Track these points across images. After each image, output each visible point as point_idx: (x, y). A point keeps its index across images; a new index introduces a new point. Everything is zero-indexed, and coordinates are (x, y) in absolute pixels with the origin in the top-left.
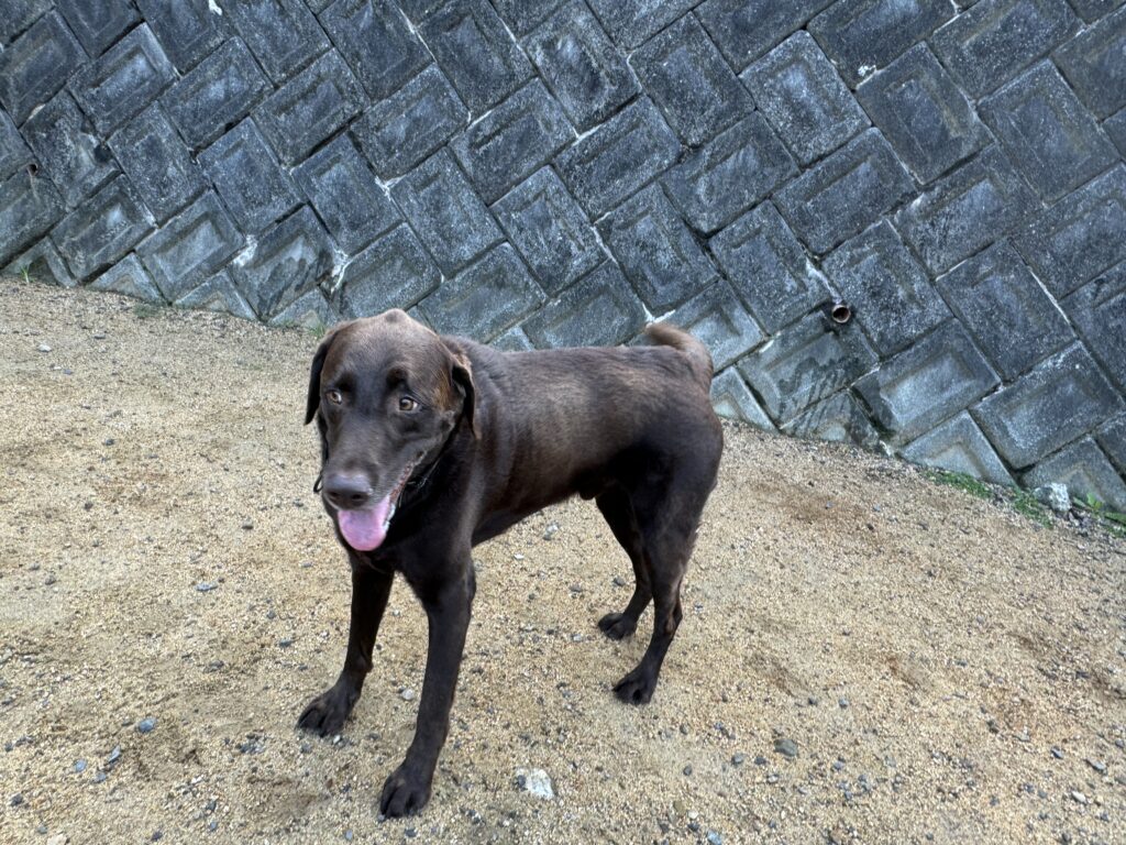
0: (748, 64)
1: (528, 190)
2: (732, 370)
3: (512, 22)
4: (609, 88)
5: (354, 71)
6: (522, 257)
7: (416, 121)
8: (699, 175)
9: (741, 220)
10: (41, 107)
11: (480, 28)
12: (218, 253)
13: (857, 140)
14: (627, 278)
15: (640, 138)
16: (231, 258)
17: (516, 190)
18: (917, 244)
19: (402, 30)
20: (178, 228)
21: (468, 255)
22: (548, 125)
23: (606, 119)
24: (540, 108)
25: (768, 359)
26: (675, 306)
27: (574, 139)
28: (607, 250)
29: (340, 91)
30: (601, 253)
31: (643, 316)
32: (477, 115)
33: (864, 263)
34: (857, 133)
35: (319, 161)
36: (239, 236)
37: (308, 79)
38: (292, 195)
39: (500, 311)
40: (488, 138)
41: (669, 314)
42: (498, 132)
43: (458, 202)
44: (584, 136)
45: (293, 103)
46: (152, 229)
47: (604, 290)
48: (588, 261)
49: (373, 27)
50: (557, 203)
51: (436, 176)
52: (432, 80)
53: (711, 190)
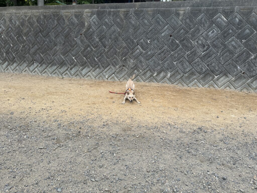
0: (226, 42)
1: (196, 61)
2: (228, 82)
3: (192, 39)
4: (206, 47)
5: (169, 48)
6: (195, 70)
7: (179, 54)
8: (221, 57)
9: (228, 62)
10: (124, 58)
11: (187, 41)
12: (151, 74)
13: (243, 50)
14: (212, 71)
15: (211, 53)
16: (153, 75)
17: (194, 61)
18: (253, 63)
19: (176, 42)
20: (145, 72)
21: (188, 71)
22: (198, 52)
23: (206, 51)
24: (197, 50)
25: (234, 80)
26: (219, 74)
27: (202, 54)
28: (208, 68)
29: (167, 51)
30: (207, 68)
31: (215, 76)
32: (187, 52)
33: (246, 66)
34: (243, 49)
35: (165, 61)
36: (154, 72)
37: (163, 50)
38: (162, 66)
39: (193, 78)
40: (189, 55)
41: (218, 76)
42: (191, 54)
43: (186, 64)
44: (203, 53)
45: (161, 53)
46: (141, 72)
47: (208, 73)
48: (206, 70)
49: (171, 42)
50: (200, 62)
51: (182, 61)
52: (181, 48)
53: (223, 59)
